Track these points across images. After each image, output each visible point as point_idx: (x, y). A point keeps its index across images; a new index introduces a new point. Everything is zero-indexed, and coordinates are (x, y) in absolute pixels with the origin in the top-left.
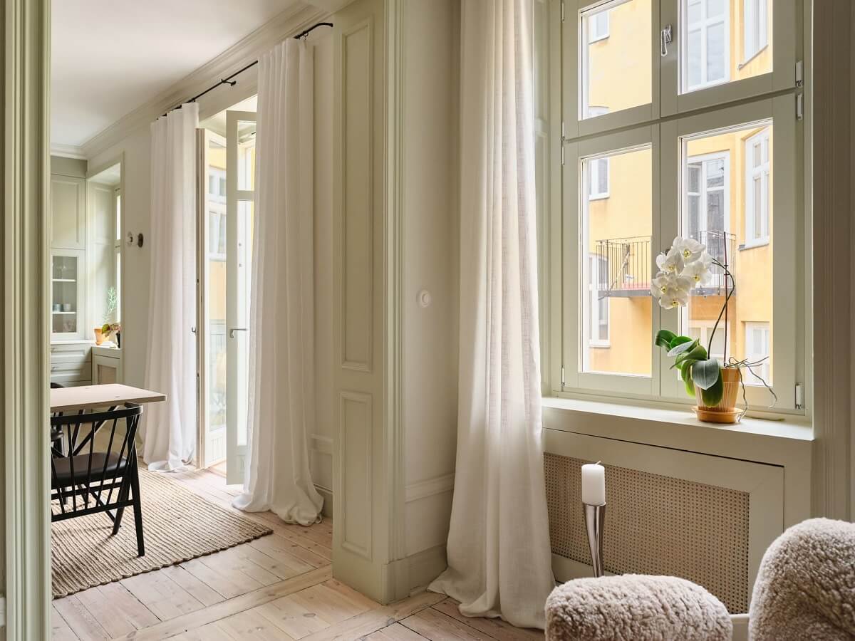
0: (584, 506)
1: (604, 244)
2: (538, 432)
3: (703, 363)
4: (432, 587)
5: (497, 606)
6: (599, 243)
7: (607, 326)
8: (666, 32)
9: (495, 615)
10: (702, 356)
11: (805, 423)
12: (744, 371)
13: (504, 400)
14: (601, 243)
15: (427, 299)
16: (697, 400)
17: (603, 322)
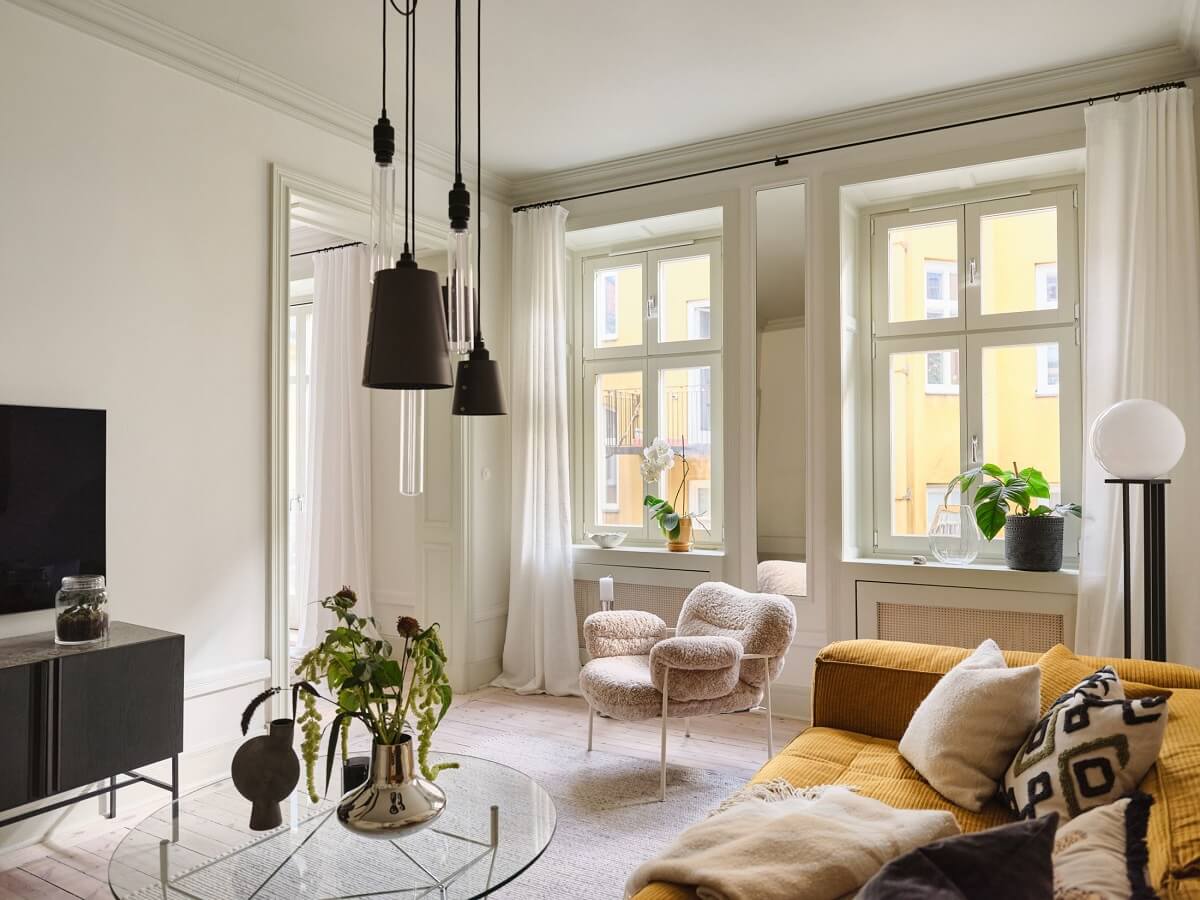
0: (602, 601)
1: (612, 394)
2: (570, 565)
3: (670, 515)
4: (493, 683)
5: (543, 686)
6: (606, 394)
7: (615, 487)
8: (651, 301)
9: (541, 692)
10: (670, 511)
11: (721, 550)
12: (693, 520)
13: (547, 544)
14: (609, 392)
15: (489, 474)
16: (667, 539)
17: (611, 483)
